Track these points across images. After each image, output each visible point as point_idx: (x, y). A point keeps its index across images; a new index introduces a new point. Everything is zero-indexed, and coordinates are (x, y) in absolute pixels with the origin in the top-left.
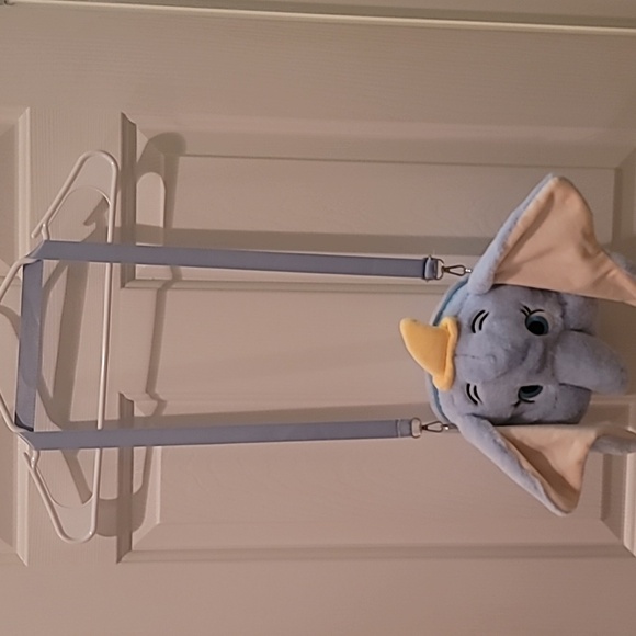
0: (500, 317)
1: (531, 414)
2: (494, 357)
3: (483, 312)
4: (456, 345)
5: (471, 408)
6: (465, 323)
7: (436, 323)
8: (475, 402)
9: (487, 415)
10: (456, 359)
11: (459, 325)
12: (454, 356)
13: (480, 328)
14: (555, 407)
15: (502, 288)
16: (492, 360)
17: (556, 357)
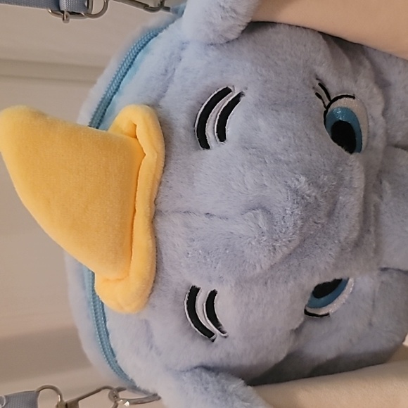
0: (273, 104)
1: (324, 344)
2: (266, 211)
3: (226, 91)
4: (160, 184)
5: (199, 352)
6: (182, 122)
7: (100, 119)
8: (208, 334)
9: (235, 362)
10: (162, 224)
11: (165, 128)
12: (155, 215)
13: (222, 136)
14: (370, 324)
15: (270, 33)
16: (261, 221)
17: (383, 208)
